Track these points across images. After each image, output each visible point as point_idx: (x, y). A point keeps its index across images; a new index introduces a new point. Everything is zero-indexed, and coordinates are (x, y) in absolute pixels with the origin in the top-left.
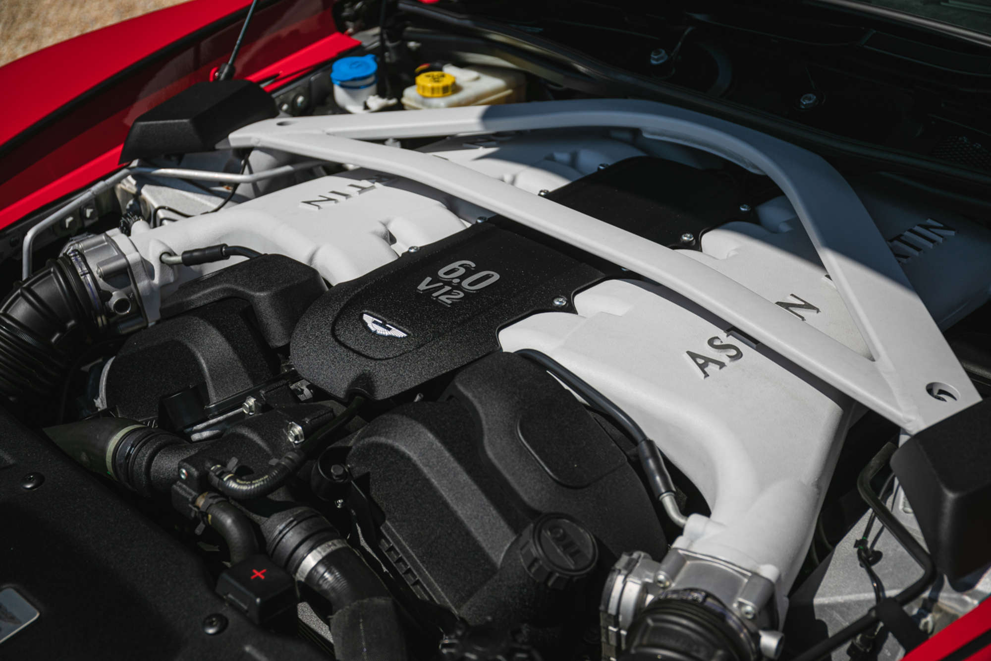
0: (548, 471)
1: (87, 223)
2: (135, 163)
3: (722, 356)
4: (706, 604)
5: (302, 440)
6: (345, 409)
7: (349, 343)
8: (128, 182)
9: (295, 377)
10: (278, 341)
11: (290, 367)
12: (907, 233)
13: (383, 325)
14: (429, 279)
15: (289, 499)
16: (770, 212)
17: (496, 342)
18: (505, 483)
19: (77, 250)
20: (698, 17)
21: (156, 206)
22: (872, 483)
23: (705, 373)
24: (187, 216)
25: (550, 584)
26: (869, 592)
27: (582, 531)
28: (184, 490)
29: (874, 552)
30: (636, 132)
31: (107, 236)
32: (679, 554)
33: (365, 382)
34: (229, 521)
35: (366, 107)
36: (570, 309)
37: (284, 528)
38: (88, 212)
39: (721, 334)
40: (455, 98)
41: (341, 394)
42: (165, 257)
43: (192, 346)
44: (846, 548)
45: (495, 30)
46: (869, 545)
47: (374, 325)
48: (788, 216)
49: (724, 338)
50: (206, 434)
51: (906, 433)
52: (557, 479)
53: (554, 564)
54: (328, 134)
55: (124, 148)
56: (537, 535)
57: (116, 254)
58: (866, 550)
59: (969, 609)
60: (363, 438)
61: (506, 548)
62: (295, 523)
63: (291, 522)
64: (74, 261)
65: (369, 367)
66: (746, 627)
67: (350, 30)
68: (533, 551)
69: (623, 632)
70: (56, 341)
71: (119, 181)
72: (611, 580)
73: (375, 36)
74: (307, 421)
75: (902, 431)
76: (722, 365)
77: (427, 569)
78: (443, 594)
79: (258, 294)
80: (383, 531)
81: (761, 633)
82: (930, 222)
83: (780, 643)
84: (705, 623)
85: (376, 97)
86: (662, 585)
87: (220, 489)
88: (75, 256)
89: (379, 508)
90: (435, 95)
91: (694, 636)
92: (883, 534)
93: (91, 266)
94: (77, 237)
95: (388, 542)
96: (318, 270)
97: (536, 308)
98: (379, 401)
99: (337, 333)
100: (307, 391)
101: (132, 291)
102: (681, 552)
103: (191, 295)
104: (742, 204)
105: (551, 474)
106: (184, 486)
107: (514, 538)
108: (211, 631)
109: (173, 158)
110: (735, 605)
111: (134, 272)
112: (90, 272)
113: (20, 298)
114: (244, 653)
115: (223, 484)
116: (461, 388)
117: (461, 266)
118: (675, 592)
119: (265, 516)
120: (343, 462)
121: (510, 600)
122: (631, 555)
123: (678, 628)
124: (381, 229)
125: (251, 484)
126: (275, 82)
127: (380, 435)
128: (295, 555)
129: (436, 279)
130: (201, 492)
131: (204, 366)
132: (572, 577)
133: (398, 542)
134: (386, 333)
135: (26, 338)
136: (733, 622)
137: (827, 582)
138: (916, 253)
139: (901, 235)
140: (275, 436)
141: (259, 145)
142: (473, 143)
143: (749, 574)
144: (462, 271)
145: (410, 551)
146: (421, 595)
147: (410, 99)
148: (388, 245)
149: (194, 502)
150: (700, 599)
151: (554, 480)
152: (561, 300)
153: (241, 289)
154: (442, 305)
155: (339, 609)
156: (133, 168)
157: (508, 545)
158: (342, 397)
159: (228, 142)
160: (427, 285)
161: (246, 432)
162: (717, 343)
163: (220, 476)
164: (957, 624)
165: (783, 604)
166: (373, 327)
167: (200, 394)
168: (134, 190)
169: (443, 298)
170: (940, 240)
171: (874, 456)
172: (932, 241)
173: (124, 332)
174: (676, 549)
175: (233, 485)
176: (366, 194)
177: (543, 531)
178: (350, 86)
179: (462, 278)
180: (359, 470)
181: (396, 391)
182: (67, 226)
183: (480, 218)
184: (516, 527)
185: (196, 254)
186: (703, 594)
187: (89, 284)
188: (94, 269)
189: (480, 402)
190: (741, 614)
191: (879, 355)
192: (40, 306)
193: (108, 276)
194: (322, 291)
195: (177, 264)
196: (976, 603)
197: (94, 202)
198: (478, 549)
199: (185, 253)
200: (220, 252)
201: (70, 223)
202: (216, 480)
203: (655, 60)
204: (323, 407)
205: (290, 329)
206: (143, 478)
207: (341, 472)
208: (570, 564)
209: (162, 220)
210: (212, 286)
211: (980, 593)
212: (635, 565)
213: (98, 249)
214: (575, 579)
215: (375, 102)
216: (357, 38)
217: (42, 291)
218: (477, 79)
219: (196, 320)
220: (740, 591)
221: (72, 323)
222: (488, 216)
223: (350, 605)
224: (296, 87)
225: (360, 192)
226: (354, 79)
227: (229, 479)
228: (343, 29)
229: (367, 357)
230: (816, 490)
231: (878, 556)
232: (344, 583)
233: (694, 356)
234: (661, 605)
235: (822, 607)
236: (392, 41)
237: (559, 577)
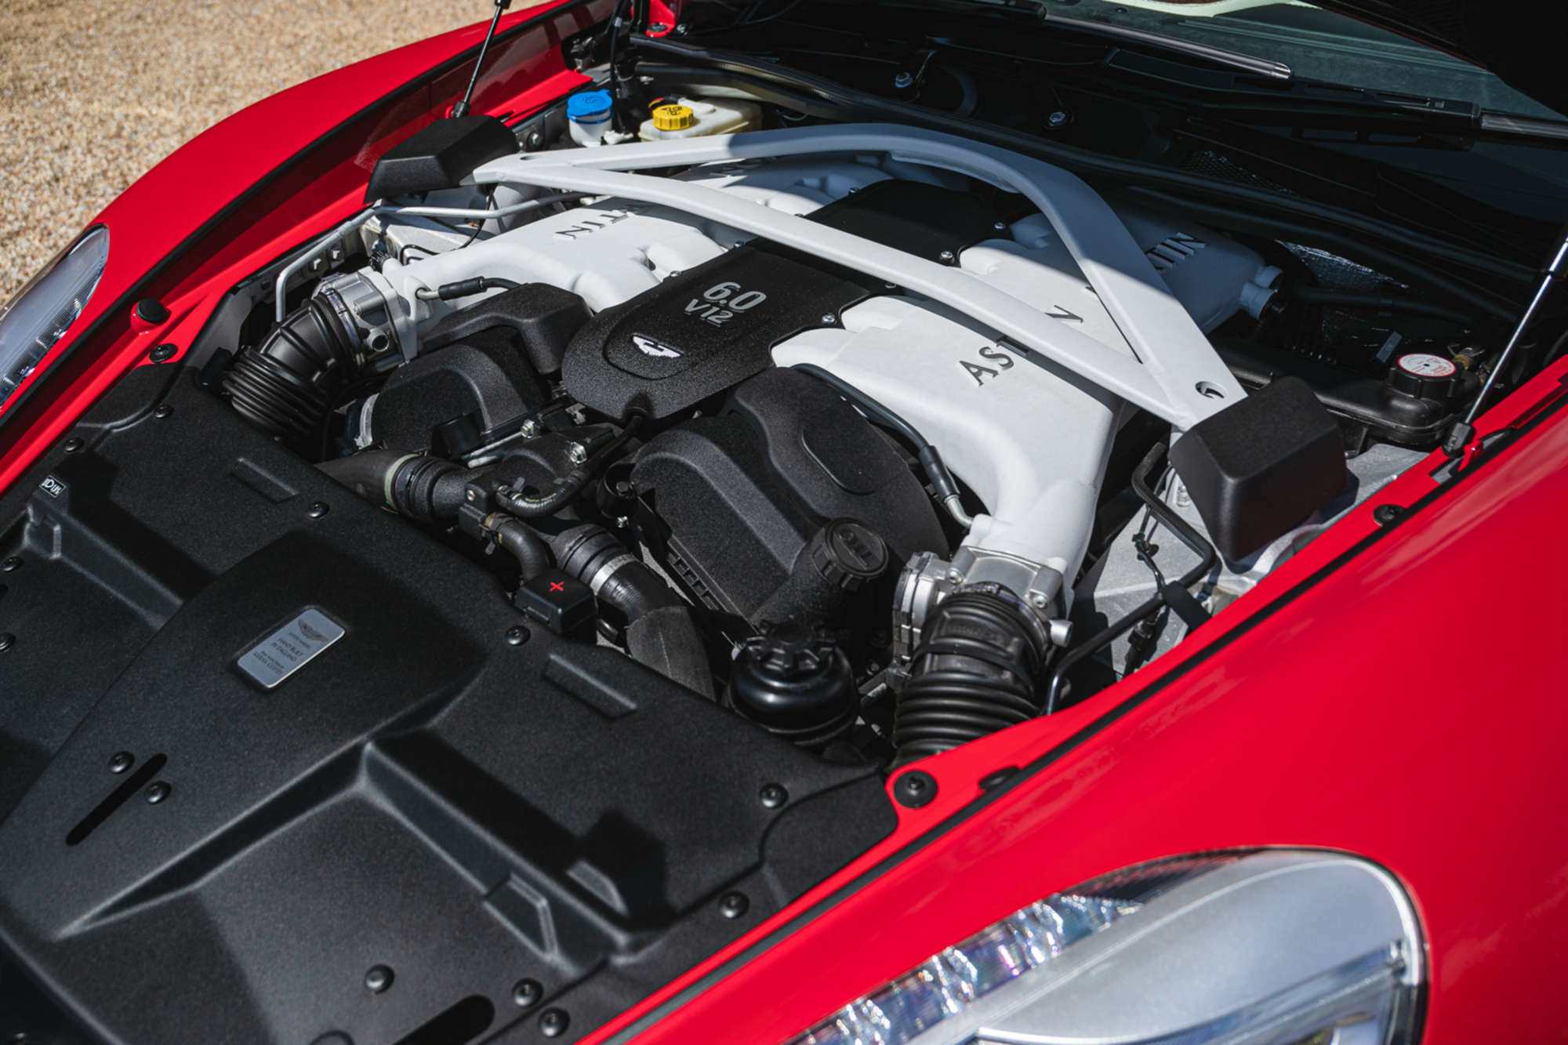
0: (835, 479)
1: (334, 265)
2: (378, 203)
3: (994, 365)
4: (1000, 595)
5: (585, 460)
6: (621, 431)
7: (622, 365)
8: (373, 222)
9: (569, 401)
10: (547, 366)
11: (560, 392)
12: (1159, 246)
13: (655, 346)
14: (695, 301)
15: (575, 518)
16: (1024, 229)
17: (770, 359)
18: (791, 492)
19: (332, 289)
20: (939, 40)
21: (402, 246)
22: (1146, 479)
23: (979, 381)
24: (433, 254)
25: (843, 585)
26: (1151, 581)
27: (871, 534)
28: (473, 511)
29: (1150, 545)
30: (882, 156)
31: (360, 274)
32: (969, 551)
33: (642, 401)
34: (519, 539)
35: (604, 142)
36: (839, 325)
37: (574, 545)
38: (335, 254)
39: (992, 345)
40: (694, 130)
41: (618, 414)
42: (420, 293)
43: (462, 373)
44: (1123, 543)
45: (731, 60)
46: (1146, 539)
47: (646, 347)
48: (1044, 233)
49: (995, 348)
50: (483, 460)
51: (1178, 430)
52: (843, 486)
53: (848, 566)
54: (574, 166)
55: (369, 187)
56: (829, 538)
57: (372, 291)
58: (1143, 543)
59: (1248, 589)
60: (647, 454)
61: (797, 555)
62: (584, 539)
63: (581, 538)
64: (330, 299)
65: (646, 387)
66: (1038, 617)
67: (579, 67)
68: (827, 554)
69: (917, 630)
70: (318, 379)
71: (363, 222)
72: (904, 580)
73: (605, 72)
74: (588, 440)
75: (1173, 429)
76: (995, 373)
77: (715, 580)
78: (733, 604)
79: (525, 321)
80: (670, 545)
81: (1051, 622)
82: (1180, 235)
83: (1070, 630)
84: (1000, 613)
85: (613, 132)
86: (954, 582)
87: (509, 509)
88: (331, 294)
89: (665, 524)
90: (673, 128)
91: (990, 625)
92: (1157, 529)
93: (348, 305)
94: (329, 277)
95: (675, 555)
96: (583, 297)
97: (806, 326)
98: (658, 420)
99: (609, 356)
100: (579, 415)
101: (389, 328)
102: (970, 549)
103: (455, 326)
104: (996, 222)
105: (837, 481)
106: (472, 508)
107: (804, 545)
108: (514, 642)
109: (417, 196)
110: (1027, 596)
111: (391, 309)
112: (347, 310)
113: (280, 338)
114: (550, 660)
115: (512, 504)
116: (742, 402)
117: (727, 287)
118: (967, 586)
119: (553, 534)
120: (627, 480)
121: (803, 604)
122: (921, 555)
123: (974, 618)
124: (640, 255)
125: (540, 502)
126: (510, 119)
127: (665, 450)
128: (586, 570)
129: (702, 301)
130: (489, 512)
131: (478, 392)
132: (866, 577)
133: (685, 556)
134: (659, 354)
135: (288, 376)
136: (1025, 611)
137: (1106, 576)
138: (1170, 265)
139: (1154, 248)
140: (557, 455)
141: (504, 180)
142: (720, 172)
143: (1039, 567)
144: (728, 292)
145: (698, 563)
146: (710, 605)
147: (647, 133)
148: (649, 270)
149: (483, 522)
150: (994, 591)
151: (840, 486)
152: (829, 317)
153: (508, 317)
154: (711, 326)
155: (636, 618)
156: (378, 207)
157: (799, 552)
158: (620, 417)
159: (473, 178)
160: (695, 306)
161: (528, 454)
162: (988, 352)
163: (508, 496)
164: (1238, 603)
165: (1070, 596)
166: (646, 349)
167: (475, 420)
168: (379, 230)
169: (713, 318)
170: (1191, 252)
171: (1145, 455)
172: (1185, 254)
173: (382, 370)
174: (966, 547)
175: (521, 504)
176: (618, 223)
177: (835, 535)
178: (585, 121)
179: (729, 299)
180: (644, 487)
181: (675, 408)
182: (315, 267)
183: (738, 243)
184: (807, 535)
185: (452, 288)
186: (997, 586)
187: (347, 323)
188: (352, 307)
189: (763, 414)
190: (1033, 604)
191: (1147, 358)
192: (300, 344)
193: (365, 314)
194: (588, 318)
195: (433, 299)
196: (1254, 583)
197: (340, 244)
198: (769, 556)
199: (441, 287)
200: (477, 285)
201: (318, 265)
202: (504, 499)
203: (900, 83)
204: (600, 429)
205: (559, 353)
206: (426, 503)
207: (626, 489)
208: (862, 565)
209: (409, 259)
210: (478, 315)
211: (1256, 573)
212: (925, 565)
213: (353, 287)
214: (868, 580)
215: (612, 137)
216: (589, 74)
217: (301, 330)
218: (714, 111)
219: (465, 348)
220: (1031, 583)
221: (332, 361)
222: (745, 240)
223: (646, 614)
224: (530, 126)
225: (613, 221)
226: (590, 114)
227: (518, 498)
228: (573, 66)
229: (642, 378)
230: (1093, 489)
231: (1155, 549)
232: (638, 594)
233: (967, 365)
234: (952, 601)
235: (1103, 600)
236: (623, 76)
237: (852, 579)
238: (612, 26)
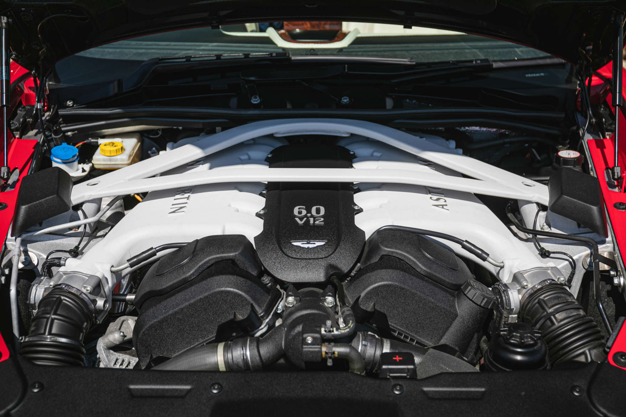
7: (302, 257)
13: (308, 243)
14: (296, 218)
29: (547, 251)
30: (271, 136)
31: (62, 272)
33: (332, 268)
34: (347, 350)
35: (84, 171)
42: (113, 269)
47: (304, 245)
64: (68, 289)
67: (17, 136)
77: (416, 334)
78: (428, 342)
80: (391, 327)
86: (526, 287)
88: (65, 286)
90: (118, 154)
93: (80, 289)
99: (291, 255)
101: (102, 295)
102: (521, 272)
106: (311, 346)
110: (556, 280)
111: (103, 283)
112: (81, 292)
113: (54, 321)
114: (424, 391)
115: (335, 334)
117: (299, 209)
129: (300, 217)
133: (399, 329)
134: (315, 245)
135: (63, 340)
143: (550, 268)
144: (304, 211)
149: (321, 350)
151: (452, 269)
152: (356, 207)
160: (301, 221)
163: (330, 331)
166: (306, 246)
169: (318, 223)
175: (340, 332)
179: (309, 213)
184: (453, 295)
187: (85, 299)
193: (92, 291)
195: (121, 270)
200: (152, 253)
203: (254, 101)
215: (86, 167)
217: (63, 311)
238: (37, 108)
